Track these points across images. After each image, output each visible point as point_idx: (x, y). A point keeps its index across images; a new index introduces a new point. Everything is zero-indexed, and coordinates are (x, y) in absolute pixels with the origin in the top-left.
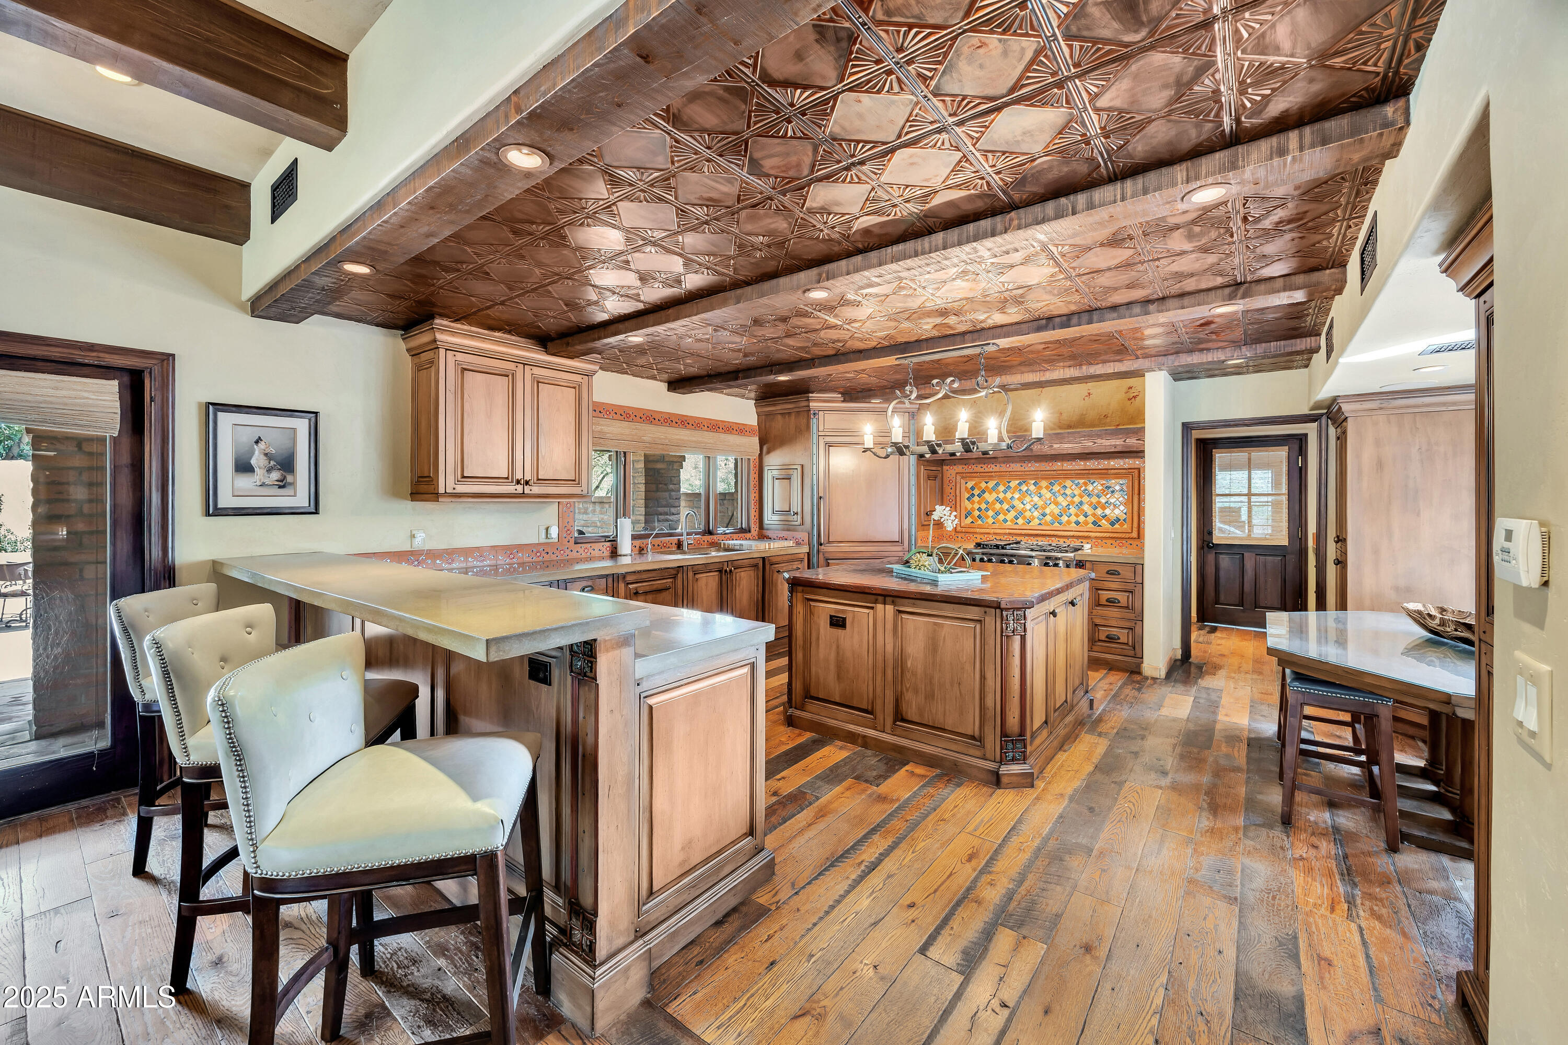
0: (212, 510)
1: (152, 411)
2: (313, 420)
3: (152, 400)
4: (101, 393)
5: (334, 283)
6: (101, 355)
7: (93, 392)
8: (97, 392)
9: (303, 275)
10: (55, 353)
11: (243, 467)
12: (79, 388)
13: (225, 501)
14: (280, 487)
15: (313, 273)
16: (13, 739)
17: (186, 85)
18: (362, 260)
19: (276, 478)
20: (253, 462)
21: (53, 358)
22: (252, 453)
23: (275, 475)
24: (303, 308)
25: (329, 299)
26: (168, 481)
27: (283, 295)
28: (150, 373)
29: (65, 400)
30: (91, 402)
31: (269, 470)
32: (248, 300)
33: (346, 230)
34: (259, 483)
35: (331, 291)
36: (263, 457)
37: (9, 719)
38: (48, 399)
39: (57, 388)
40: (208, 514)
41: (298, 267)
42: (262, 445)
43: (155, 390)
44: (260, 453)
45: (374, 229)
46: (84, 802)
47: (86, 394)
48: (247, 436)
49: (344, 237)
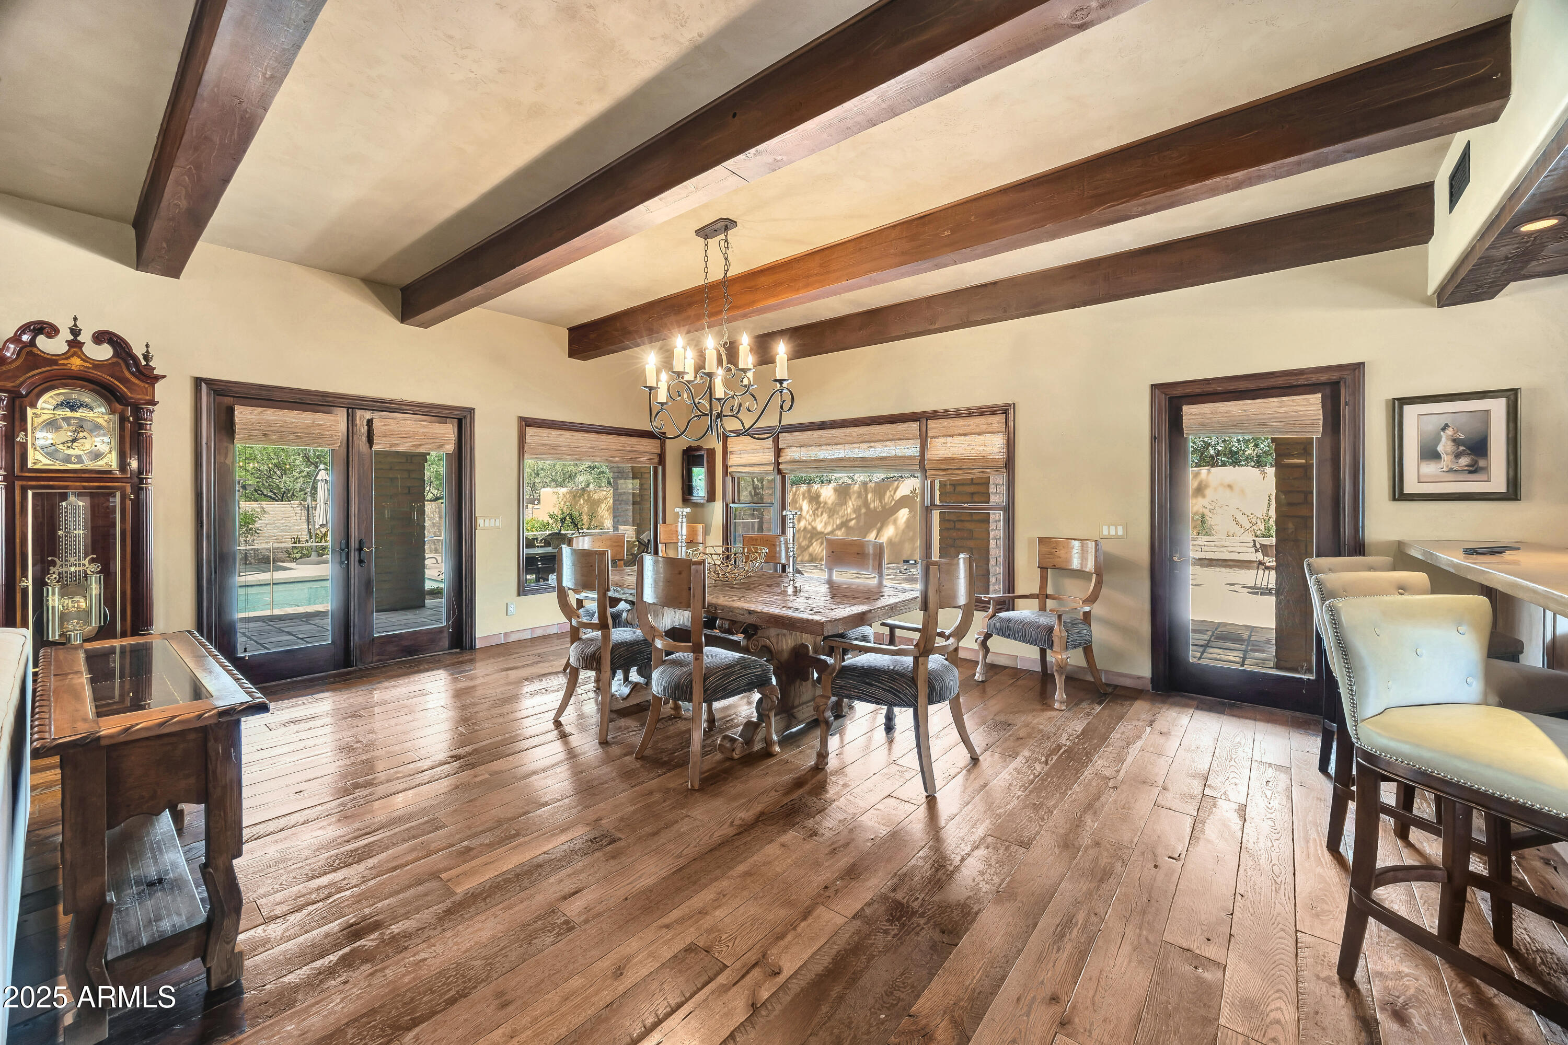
0: (1399, 494)
1: (1346, 412)
2: (1512, 397)
3: (1346, 404)
4: (1310, 405)
5: (1518, 248)
6: (1309, 376)
7: (1304, 405)
8: (1307, 405)
9: (1478, 254)
10: (1279, 382)
11: (1429, 453)
12: (1295, 404)
13: (1411, 486)
14: (1470, 472)
15: (1487, 249)
16: (1264, 664)
17: (1349, 152)
18: (1542, 214)
19: (1466, 463)
20: (1440, 449)
21: (1278, 386)
22: (1438, 440)
23: (1464, 461)
24: (1491, 282)
25: (1519, 265)
26: (1359, 470)
27: (1463, 279)
28: (1345, 382)
29: (1286, 415)
30: (1302, 413)
31: (1458, 456)
32: (1434, 293)
33: (1513, 195)
34: (1445, 469)
35: (1518, 256)
36: (1450, 443)
37: (1263, 651)
38: (1276, 415)
39: (1281, 407)
40: (1394, 499)
41: (1473, 248)
42: (1449, 432)
43: (1349, 395)
44: (1447, 439)
45: (1541, 182)
46: (1297, 714)
47: (1299, 408)
48: (1432, 424)
49: (1512, 202)
